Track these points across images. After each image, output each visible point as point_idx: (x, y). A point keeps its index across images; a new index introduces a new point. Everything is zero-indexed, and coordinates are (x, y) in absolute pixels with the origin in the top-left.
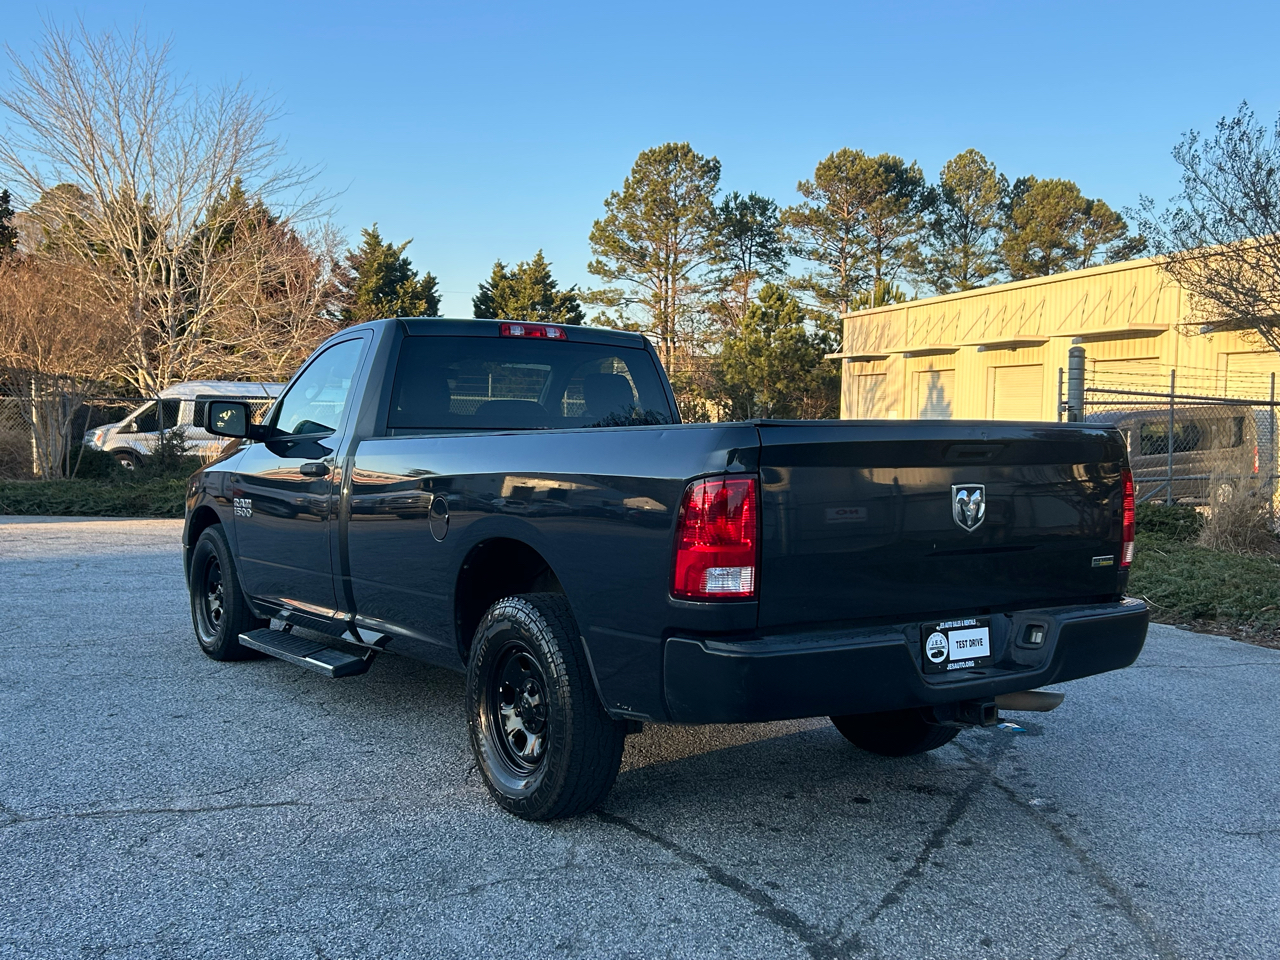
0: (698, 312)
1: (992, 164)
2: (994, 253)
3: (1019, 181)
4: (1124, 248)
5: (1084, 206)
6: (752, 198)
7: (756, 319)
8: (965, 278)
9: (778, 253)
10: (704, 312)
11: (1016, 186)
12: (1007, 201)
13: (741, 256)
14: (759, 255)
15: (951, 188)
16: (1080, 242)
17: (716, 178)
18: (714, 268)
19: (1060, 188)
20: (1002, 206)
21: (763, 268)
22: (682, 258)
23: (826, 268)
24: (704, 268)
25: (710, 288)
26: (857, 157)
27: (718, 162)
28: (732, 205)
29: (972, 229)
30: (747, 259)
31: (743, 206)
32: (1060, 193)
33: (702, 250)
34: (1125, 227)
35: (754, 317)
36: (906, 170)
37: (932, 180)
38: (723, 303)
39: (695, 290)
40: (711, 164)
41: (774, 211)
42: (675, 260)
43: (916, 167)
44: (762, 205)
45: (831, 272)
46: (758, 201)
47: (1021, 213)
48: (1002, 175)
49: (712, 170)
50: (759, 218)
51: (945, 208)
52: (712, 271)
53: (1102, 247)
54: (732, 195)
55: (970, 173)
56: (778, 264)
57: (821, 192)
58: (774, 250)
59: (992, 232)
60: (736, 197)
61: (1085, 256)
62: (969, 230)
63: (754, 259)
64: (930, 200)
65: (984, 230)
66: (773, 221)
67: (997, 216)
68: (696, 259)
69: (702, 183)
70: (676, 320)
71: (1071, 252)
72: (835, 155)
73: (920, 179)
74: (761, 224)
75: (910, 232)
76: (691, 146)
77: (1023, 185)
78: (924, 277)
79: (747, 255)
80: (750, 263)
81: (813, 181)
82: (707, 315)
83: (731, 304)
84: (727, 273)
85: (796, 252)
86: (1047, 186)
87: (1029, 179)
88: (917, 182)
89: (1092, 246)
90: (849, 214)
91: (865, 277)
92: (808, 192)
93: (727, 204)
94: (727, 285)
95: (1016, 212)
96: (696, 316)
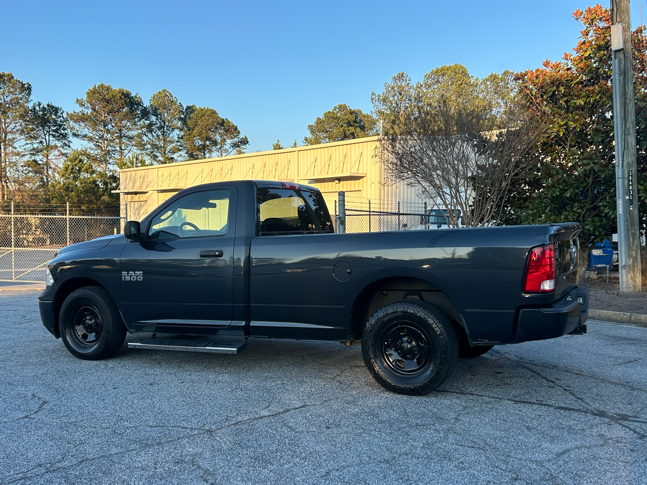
0: (22, 166)
1: (175, 98)
2: (177, 142)
3: (188, 106)
4: (239, 142)
5: (221, 121)
6: (48, 105)
7: (68, 172)
8: (165, 154)
9: (64, 136)
10: (25, 166)
11: (186, 110)
12: (182, 116)
13: (44, 136)
14: (54, 136)
15: (156, 108)
16: (218, 138)
17: (29, 94)
18: (28, 142)
19: (210, 111)
20: (180, 119)
21: (59, 144)
22: (9, 136)
23: (91, 145)
24: (23, 142)
25: (26, 153)
26: (108, 89)
27: (30, 85)
28: (37, 108)
29: (167, 129)
30: (47, 138)
31: (44, 109)
32: (210, 114)
33: (22, 132)
34: (239, 132)
35: (67, 170)
36: (132, 97)
37: (146, 103)
38: (35, 161)
39: (18, 154)
40: (26, 86)
41: (62, 113)
42: (5, 137)
43: (138, 96)
44: (56, 110)
45: (94, 147)
46: (52, 107)
47: (191, 122)
48: (180, 103)
49: (27, 89)
50: (54, 117)
51: (153, 118)
52: (27, 144)
53: (229, 141)
54: (37, 103)
55: (164, 103)
56: (66, 141)
57: (89, 105)
58: (62, 134)
59: (177, 132)
60: (39, 104)
61: (221, 145)
62: (165, 129)
63: (51, 138)
64: (145, 113)
65: (173, 129)
66: (62, 118)
67: (179, 123)
68: (17, 136)
69: (20, 96)
70: (7, 170)
71: (215, 143)
72: (97, 87)
73: (141, 102)
74: (55, 121)
75: (138, 129)
76: (13, 75)
77: (190, 109)
78: (144, 152)
79: (47, 136)
80: (49, 141)
81: (85, 97)
82: (26, 168)
83: (39, 162)
84: (36, 146)
85: (75, 135)
86: (202, 110)
87: (192, 106)
88: (139, 104)
89: (224, 140)
90: (105, 117)
91: (114, 151)
92: (82, 105)
93: (34, 109)
94: (38, 152)
95: (189, 122)
96: (20, 168)
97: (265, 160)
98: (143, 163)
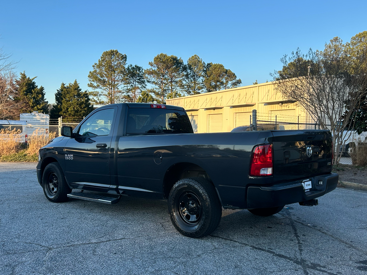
0: (122, 98)
1: (201, 59)
2: (202, 83)
3: (208, 64)
4: (236, 82)
5: (225, 71)
6: (136, 66)
7: (141, 100)
8: (195, 90)
9: (143, 82)
10: (123, 98)
11: (207, 65)
12: (205, 69)
13: (133, 83)
14: (138, 82)
15: (190, 65)
16: (224, 81)
17: (126, 60)
18: (125, 85)
19: (219, 66)
20: (204, 71)
21: (140, 86)
22: (116, 83)
23: (157, 87)
24: (123, 86)
25: (124, 91)
26: (165, 56)
27: (126, 56)
28: (130, 68)
29: (196, 77)
30: (135, 83)
31: (133, 68)
32: (219, 67)
33: (122, 80)
34: (236, 77)
35: (140, 100)
36: (178, 60)
37: (185, 63)
38: (128, 96)
39: (120, 92)
40: (124, 56)
41: (142, 70)
42: (114, 83)
43: (181, 59)
44: (139, 68)
45: (158, 88)
46: (137, 67)
47: (209, 72)
48: (204, 62)
49: (124, 58)
50: (138, 72)
51: (189, 71)
52: (125, 87)
53: (230, 82)
54: (130, 65)
55: (195, 61)
56: (144, 85)
57: (155, 65)
58: (142, 81)
59: (201, 78)
60: (131, 66)
61: (226, 84)
62: (195, 77)
63: (137, 83)
64: (185, 69)
65: (199, 77)
66: (142, 73)
67: (203, 73)
68: (120, 83)
69: (121, 61)
70: (115, 101)
71: (222, 83)
72: (159, 55)
73: (182, 62)
74: (139, 74)
75: (180, 77)
76: (118, 51)
77: (209, 65)
78: (184, 90)
79: (135, 82)
80: (136, 85)
81: (153, 62)
82: (124, 99)
83: (130, 96)
84: (129, 88)
85: (148, 82)
86: (215, 65)
87: (211, 63)
88: (181, 63)
89: (227, 82)
90: (163, 71)
91: (168, 89)
92: (152, 65)
93: (129, 68)
94: (130, 91)
95: (208, 72)
96: (121, 99)
97: (240, 92)
98: (180, 96)
